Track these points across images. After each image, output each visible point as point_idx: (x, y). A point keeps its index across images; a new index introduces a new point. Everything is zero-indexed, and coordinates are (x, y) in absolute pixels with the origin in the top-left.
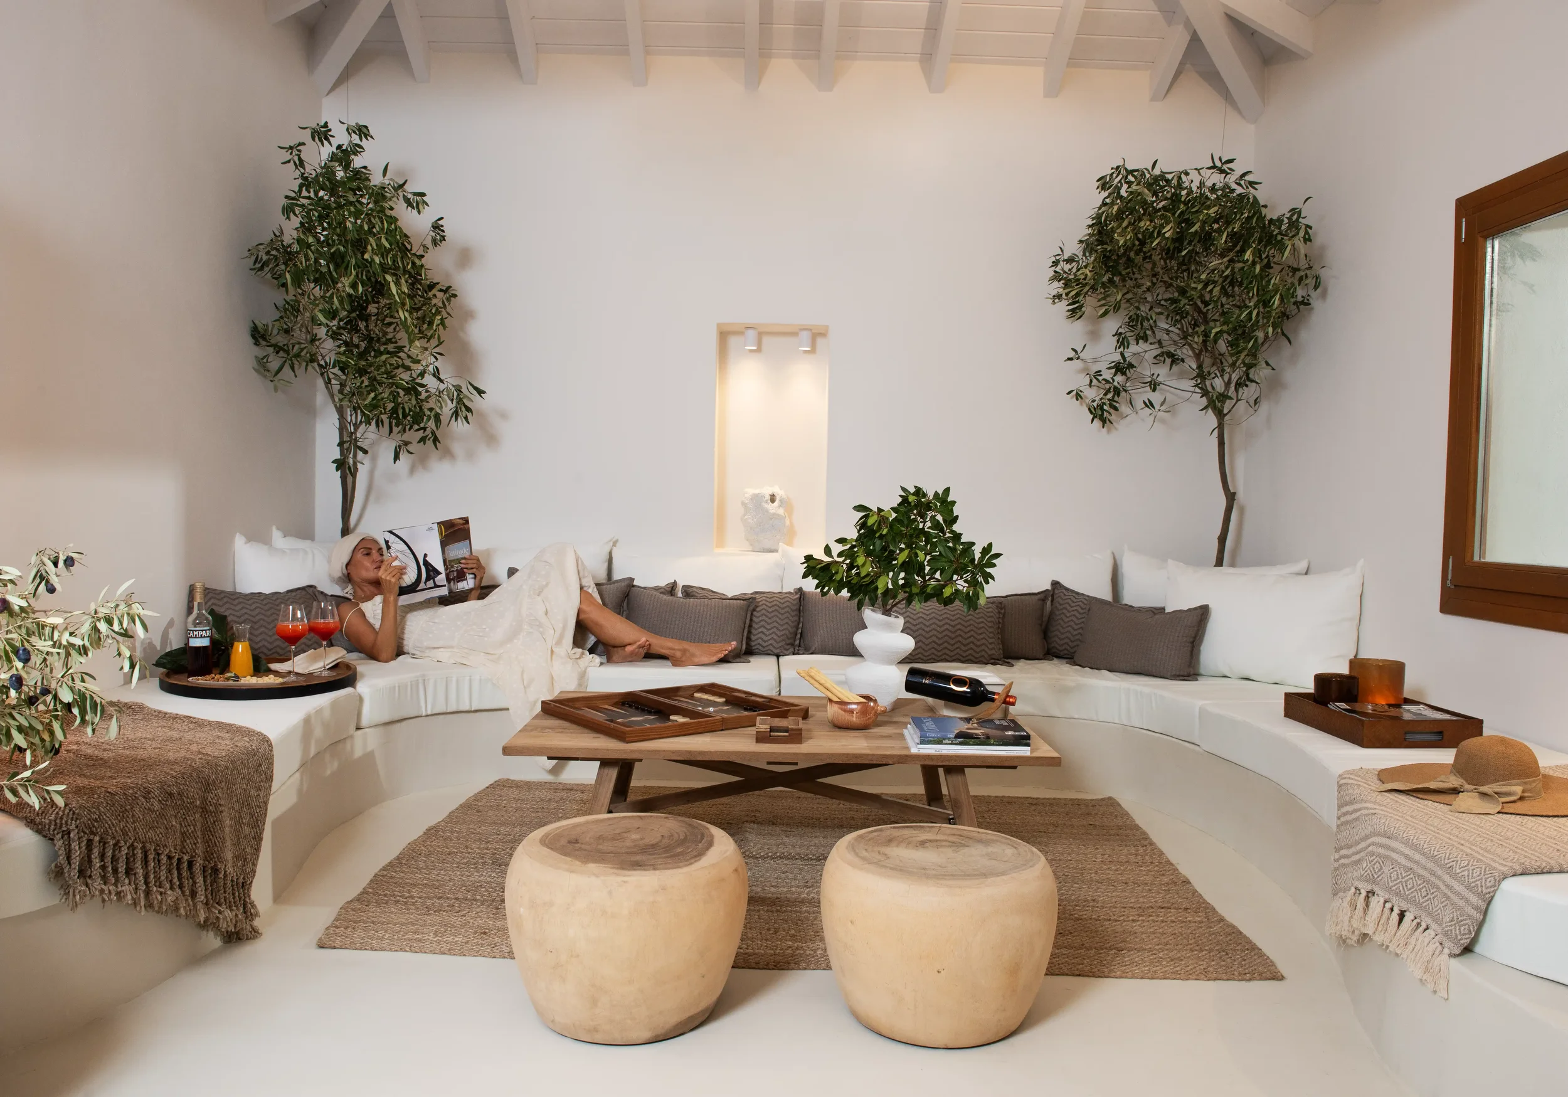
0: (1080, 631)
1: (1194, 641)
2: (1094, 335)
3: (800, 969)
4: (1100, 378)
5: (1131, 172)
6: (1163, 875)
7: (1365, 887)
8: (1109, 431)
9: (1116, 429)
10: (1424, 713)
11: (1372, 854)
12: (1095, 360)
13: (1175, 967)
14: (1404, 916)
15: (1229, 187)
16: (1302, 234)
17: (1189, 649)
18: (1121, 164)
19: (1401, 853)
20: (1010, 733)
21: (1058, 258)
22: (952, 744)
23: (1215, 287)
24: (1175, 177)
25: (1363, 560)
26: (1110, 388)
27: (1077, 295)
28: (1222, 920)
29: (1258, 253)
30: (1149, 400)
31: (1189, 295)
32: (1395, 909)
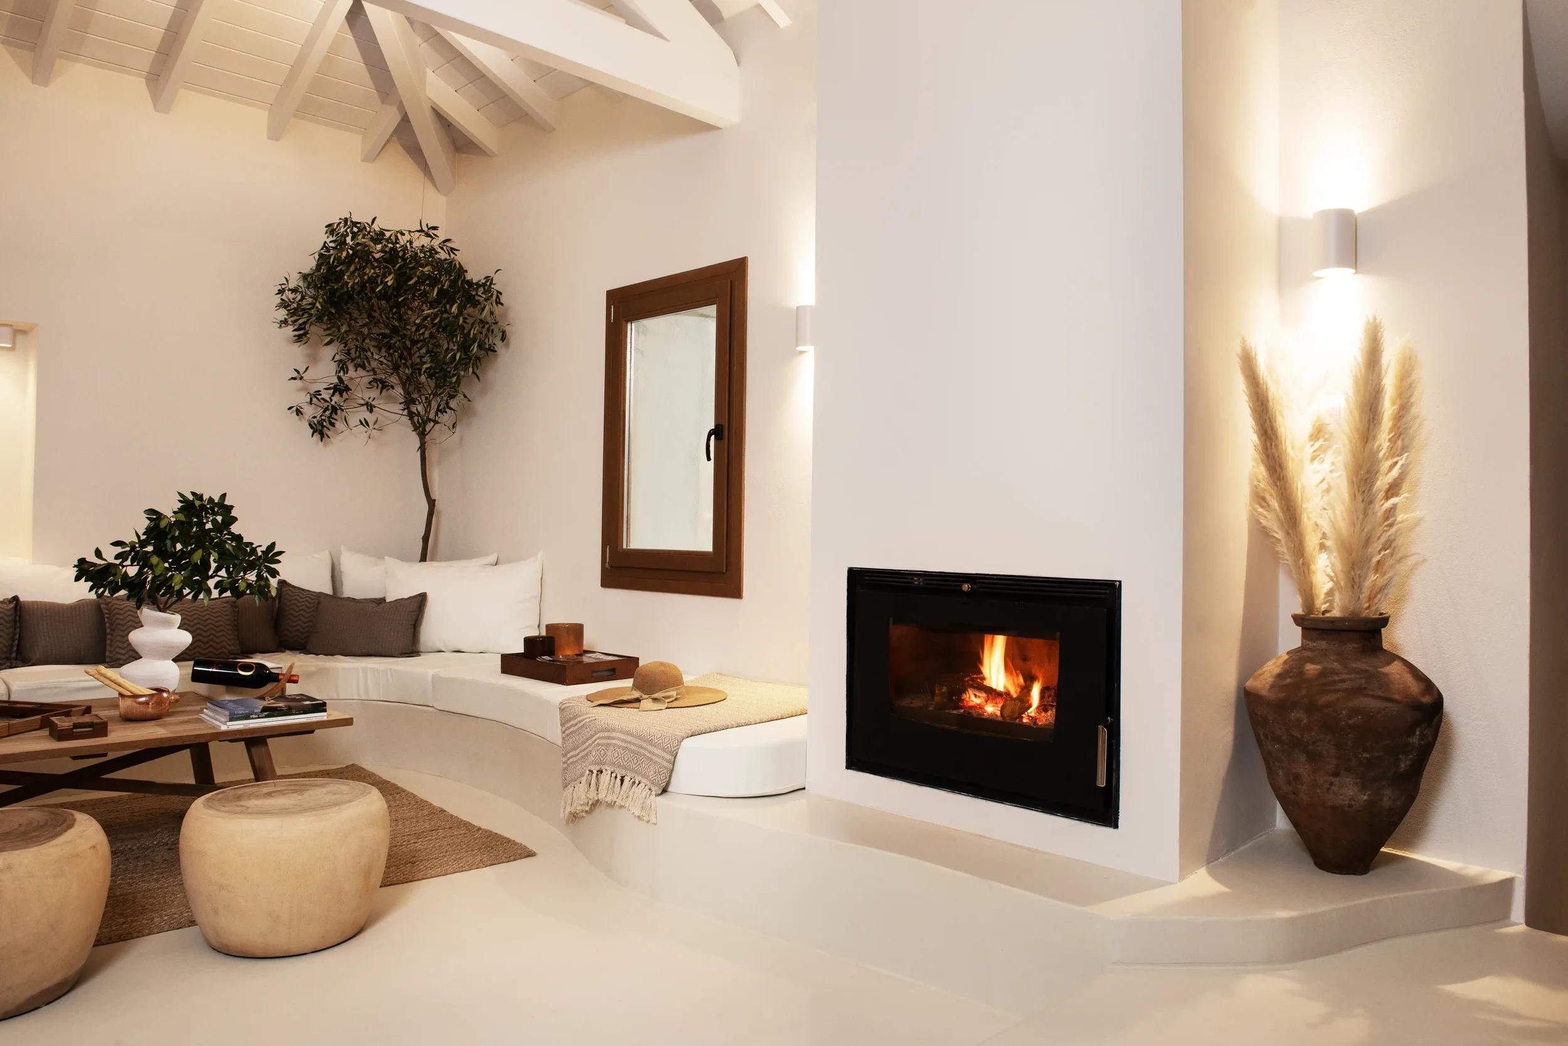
0: (310, 624)
1: (415, 623)
2: (313, 359)
3: (144, 936)
4: (319, 397)
5: (355, 224)
6: (422, 810)
7: (595, 769)
8: (325, 445)
9: (331, 442)
10: (601, 657)
11: (599, 745)
12: (314, 381)
13: (459, 864)
14: (624, 780)
15: (434, 250)
16: (494, 297)
17: (412, 630)
18: (348, 216)
19: (619, 739)
20: (308, 703)
21: (283, 287)
22: (259, 718)
23: (426, 330)
24: (393, 235)
25: (542, 551)
26: (328, 406)
27: (304, 323)
28: (480, 829)
29: (461, 309)
30: (365, 419)
31: (401, 333)
32: (618, 776)
